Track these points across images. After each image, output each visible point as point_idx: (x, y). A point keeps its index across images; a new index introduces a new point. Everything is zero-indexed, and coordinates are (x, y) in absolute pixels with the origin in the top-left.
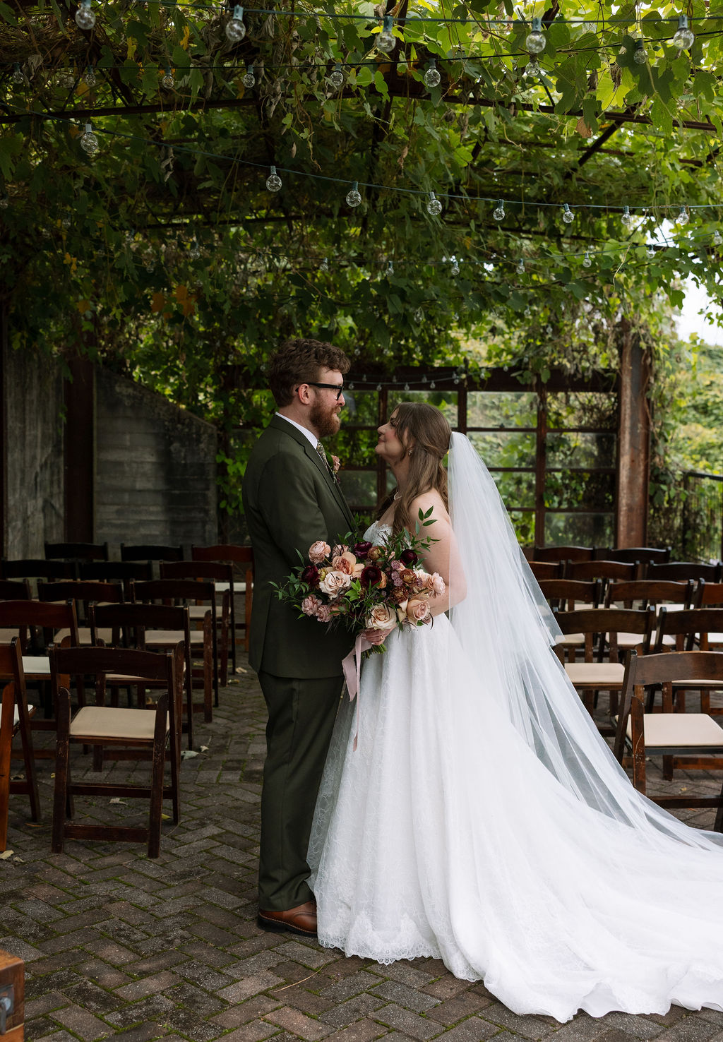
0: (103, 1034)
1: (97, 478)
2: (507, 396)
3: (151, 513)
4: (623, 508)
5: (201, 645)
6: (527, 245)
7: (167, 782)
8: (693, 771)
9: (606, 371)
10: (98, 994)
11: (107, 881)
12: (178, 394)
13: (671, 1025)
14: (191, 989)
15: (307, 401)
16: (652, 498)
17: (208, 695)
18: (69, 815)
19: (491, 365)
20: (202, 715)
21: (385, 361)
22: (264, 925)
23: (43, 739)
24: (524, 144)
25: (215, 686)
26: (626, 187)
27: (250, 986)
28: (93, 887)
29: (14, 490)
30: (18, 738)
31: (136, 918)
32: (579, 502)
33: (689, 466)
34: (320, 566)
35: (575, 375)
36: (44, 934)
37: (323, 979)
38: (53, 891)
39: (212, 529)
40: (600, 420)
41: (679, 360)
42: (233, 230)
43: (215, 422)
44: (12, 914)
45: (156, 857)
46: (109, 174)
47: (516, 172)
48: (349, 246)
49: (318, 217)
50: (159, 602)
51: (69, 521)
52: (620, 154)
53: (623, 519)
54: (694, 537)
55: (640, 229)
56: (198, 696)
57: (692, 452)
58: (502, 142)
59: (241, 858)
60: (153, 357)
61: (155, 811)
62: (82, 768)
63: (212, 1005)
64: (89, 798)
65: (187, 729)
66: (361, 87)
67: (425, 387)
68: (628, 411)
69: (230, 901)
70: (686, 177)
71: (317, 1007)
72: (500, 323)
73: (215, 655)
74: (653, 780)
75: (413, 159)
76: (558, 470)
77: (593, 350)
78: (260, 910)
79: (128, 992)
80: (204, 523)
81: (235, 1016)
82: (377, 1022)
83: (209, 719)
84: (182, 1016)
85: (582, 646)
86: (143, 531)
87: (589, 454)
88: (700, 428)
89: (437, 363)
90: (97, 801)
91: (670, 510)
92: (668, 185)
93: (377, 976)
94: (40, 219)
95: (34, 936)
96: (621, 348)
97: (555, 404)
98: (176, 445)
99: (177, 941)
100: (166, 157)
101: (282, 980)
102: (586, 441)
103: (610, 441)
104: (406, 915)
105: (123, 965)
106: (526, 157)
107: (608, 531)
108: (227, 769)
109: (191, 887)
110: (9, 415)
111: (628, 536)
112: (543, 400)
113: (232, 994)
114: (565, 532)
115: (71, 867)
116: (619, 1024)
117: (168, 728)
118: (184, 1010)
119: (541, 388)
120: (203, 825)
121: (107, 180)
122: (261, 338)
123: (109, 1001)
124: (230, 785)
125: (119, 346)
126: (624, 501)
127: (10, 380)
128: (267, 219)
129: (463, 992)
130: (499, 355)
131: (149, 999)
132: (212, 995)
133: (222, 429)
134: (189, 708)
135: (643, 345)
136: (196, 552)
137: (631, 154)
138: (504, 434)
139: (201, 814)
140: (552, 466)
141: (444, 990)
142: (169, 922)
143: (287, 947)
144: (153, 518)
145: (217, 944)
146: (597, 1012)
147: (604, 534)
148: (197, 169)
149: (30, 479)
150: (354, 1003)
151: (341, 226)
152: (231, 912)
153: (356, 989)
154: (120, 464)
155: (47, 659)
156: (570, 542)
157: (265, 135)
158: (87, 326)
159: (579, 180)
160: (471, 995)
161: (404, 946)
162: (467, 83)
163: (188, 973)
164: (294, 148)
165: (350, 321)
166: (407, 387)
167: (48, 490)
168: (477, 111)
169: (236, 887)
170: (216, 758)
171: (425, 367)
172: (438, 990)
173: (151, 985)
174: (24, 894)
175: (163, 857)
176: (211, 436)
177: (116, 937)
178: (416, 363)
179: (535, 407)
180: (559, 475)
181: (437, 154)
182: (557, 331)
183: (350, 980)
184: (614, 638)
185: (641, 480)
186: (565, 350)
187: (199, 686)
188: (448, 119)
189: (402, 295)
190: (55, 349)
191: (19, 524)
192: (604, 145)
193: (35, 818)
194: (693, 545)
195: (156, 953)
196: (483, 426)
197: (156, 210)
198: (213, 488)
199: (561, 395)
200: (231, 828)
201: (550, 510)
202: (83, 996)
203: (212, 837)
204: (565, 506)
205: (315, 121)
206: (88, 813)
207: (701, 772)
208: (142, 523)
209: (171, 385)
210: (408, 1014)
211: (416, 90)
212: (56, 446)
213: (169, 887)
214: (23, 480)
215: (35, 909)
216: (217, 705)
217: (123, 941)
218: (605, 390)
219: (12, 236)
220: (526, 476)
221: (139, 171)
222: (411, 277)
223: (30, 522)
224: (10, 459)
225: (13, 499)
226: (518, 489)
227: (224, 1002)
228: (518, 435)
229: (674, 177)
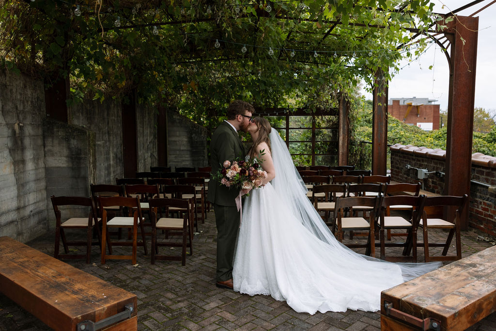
0: (165, 320)
1: (168, 146)
2: (303, 117)
3: (186, 157)
4: (341, 154)
5: (200, 199)
6: (307, 67)
7: (188, 242)
8: (359, 237)
9: (334, 108)
10: (164, 308)
11: (168, 273)
12: (194, 118)
13: (348, 315)
14: (194, 306)
15: (240, 120)
16: (350, 150)
17: (203, 216)
18: (157, 253)
19: (297, 107)
20: (201, 221)
21: (262, 106)
22: (218, 286)
23: (148, 229)
24: (304, 32)
25: (205, 212)
26: (339, 47)
27: (213, 305)
28: (164, 275)
29: (141, 150)
30: (140, 229)
31: (177, 284)
32: (326, 152)
33: (362, 139)
34: (227, 169)
35: (324, 110)
36: (147, 289)
37: (237, 302)
38: (151, 276)
39: (206, 162)
40: (333, 125)
41: (359, 104)
42: (211, 63)
43: (206, 127)
44: (137, 283)
45: (184, 265)
46: (168, 45)
47: (302, 42)
48: (249, 68)
49: (237, 58)
50: (187, 185)
51: (159, 160)
52: (336, 36)
53: (340, 157)
54: (364, 163)
55: (344, 61)
56: (199, 215)
57: (365, 136)
58: (297, 32)
59: (212, 266)
60: (186, 106)
61: (184, 252)
62: (162, 238)
63: (200, 311)
64: (164, 247)
65: (196, 225)
66: (248, 13)
67: (275, 115)
68: (342, 122)
69: (208, 279)
70: (358, 42)
71: (234, 311)
72: (300, 94)
73: (205, 202)
74: (347, 240)
75: (266, 38)
76: (319, 142)
77: (330, 101)
78: (218, 282)
79: (174, 307)
80: (203, 160)
81: (208, 314)
82: (253, 315)
83: (203, 223)
84: (191, 314)
85: (324, 197)
86: (184, 163)
87: (329, 136)
88: (367, 128)
89: (279, 107)
90: (166, 248)
91: (356, 154)
92: (352, 46)
93: (254, 301)
94: (146, 60)
95: (144, 290)
96: (339, 101)
97: (318, 120)
98: (194, 135)
99: (190, 291)
100: (185, 38)
101: (223, 303)
102: (328, 132)
103: (336, 131)
104: (259, 280)
105: (173, 299)
106: (306, 37)
107: (336, 161)
108: (208, 238)
109: (195, 275)
110: (138, 126)
111: (342, 163)
112: (314, 118)
113: (207, 307)
114: (322, 162)
115: (157, 269)
116: (331, 315)
117: (188, 224)
118: (191, 312)
119: (313, 115)
120: (200, 255)
121: (167, 47)
122: (221, 99)
123: (167, 310)
124: (209, 243)
125: (174, 103)
126: (341, 151)
127: (138, 115)
128: (221, 59)
129: (281, 306)
130: (299, 104)
131: (180, 309)
132: (201, 308)
133: (209, 129)
134: (196, 219)
135: (346, 100)
136: (199, 169)
137: (340, 35)
138: (302, 130)
139: (200, 252)
140: (317, 140)
141: (275, 306)
142: (187, 286)
143: (225, 293)
144: (187, 159)
145: (203, 292)
146: (323, 311)
147: (334, 162)
148: (196, 42)
149: (146, 146)
150: (246, 310)
151: (246, 61)
152: (208, 282)
153: (247, 305)
154: (175, 141)
155: (148, 204)
156: (323, 165)
157: (219, 31)
158: (163, 96)
159: (322, 44)
160: (284, 307)
161: (258, 290)
162: (283, 12)
163: (193, 301)
164: (227, 34)
165: (250, 93)
166: (269, 115)
167: (152, 150)
168: (287, 21)
169: (210, 275)
170: (205, 235)
171: (275, 108)
172: (273, 305)
173: (181, 305)
174: (141, 277)
175: (187, 266)
176: (205, 132)
177: (171, 290)
178: (272, 107)
179: (311, 121)
180: (319, 143)
181: (275, 36)
182: (318, 95)
183: (245, 303)
184: (335, 194)
185: (346, 144)
186: (321, 102)
187: (199, 212)
188: (278, 24)
189: (265, 83)
190: (153, 104)
191: (143, 161)
192: (331, 33)
193: (146, 254)
194: (363, 165)
195: (183, 295)
196: (295, 127)
197: (184, 57)
198: (206, 148)
199: (320, 117)
200: (209, 256)
201: (316, 154)
202: (159, 308)
203: (203, 259)
204: (321, 153)
205: (234, 26)
206: (163, 252)
207: (362, 237)
208: (183, 161)
209: (192, 115)
210: (263, 313)
211: (266, 15)
212: (154, 136)
213: (188, 275)
214: (143, 147)
215: (145, 282)
216: (206, 218)
217: (173, 291)
218: (334, 115)
219: (137, 66)
220: (309, 144)
221: (177, 43)
222: (268, 77)
223: (146, 160)
224: (139, 140)
225: (140, 153)
226: (306, 148)
227: (205, 310)
228: (306, 130)
229: (354, 42)
